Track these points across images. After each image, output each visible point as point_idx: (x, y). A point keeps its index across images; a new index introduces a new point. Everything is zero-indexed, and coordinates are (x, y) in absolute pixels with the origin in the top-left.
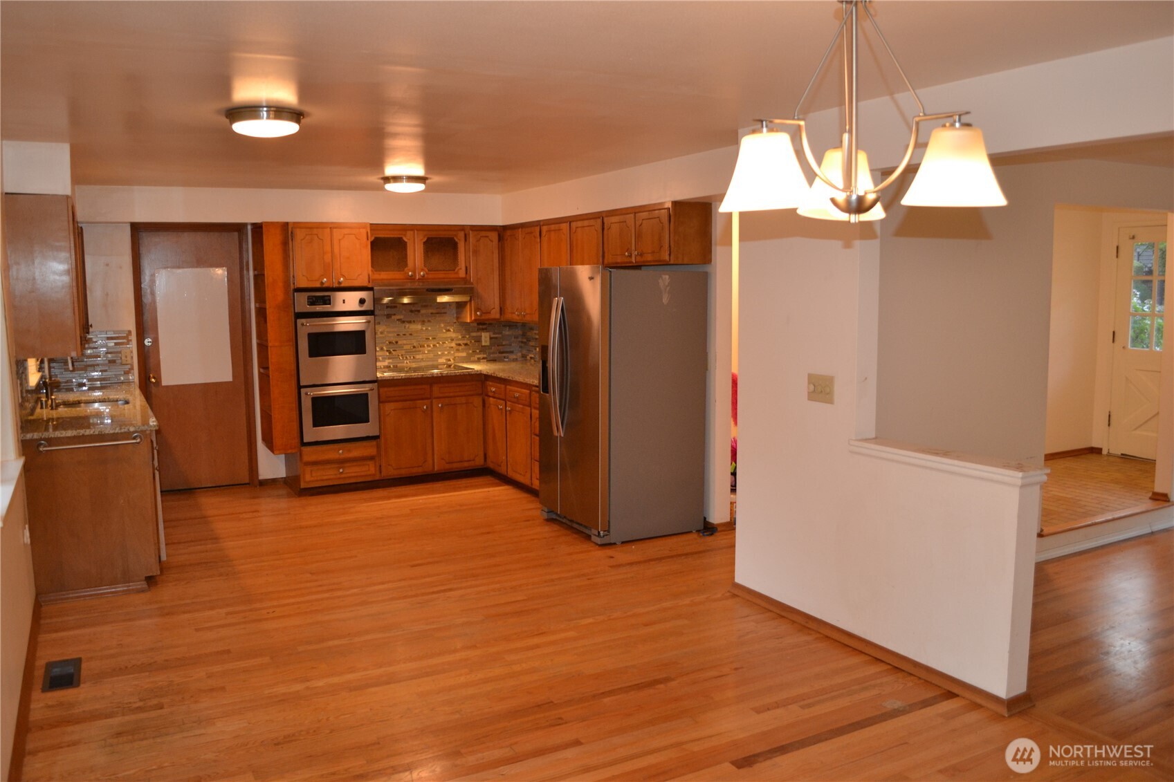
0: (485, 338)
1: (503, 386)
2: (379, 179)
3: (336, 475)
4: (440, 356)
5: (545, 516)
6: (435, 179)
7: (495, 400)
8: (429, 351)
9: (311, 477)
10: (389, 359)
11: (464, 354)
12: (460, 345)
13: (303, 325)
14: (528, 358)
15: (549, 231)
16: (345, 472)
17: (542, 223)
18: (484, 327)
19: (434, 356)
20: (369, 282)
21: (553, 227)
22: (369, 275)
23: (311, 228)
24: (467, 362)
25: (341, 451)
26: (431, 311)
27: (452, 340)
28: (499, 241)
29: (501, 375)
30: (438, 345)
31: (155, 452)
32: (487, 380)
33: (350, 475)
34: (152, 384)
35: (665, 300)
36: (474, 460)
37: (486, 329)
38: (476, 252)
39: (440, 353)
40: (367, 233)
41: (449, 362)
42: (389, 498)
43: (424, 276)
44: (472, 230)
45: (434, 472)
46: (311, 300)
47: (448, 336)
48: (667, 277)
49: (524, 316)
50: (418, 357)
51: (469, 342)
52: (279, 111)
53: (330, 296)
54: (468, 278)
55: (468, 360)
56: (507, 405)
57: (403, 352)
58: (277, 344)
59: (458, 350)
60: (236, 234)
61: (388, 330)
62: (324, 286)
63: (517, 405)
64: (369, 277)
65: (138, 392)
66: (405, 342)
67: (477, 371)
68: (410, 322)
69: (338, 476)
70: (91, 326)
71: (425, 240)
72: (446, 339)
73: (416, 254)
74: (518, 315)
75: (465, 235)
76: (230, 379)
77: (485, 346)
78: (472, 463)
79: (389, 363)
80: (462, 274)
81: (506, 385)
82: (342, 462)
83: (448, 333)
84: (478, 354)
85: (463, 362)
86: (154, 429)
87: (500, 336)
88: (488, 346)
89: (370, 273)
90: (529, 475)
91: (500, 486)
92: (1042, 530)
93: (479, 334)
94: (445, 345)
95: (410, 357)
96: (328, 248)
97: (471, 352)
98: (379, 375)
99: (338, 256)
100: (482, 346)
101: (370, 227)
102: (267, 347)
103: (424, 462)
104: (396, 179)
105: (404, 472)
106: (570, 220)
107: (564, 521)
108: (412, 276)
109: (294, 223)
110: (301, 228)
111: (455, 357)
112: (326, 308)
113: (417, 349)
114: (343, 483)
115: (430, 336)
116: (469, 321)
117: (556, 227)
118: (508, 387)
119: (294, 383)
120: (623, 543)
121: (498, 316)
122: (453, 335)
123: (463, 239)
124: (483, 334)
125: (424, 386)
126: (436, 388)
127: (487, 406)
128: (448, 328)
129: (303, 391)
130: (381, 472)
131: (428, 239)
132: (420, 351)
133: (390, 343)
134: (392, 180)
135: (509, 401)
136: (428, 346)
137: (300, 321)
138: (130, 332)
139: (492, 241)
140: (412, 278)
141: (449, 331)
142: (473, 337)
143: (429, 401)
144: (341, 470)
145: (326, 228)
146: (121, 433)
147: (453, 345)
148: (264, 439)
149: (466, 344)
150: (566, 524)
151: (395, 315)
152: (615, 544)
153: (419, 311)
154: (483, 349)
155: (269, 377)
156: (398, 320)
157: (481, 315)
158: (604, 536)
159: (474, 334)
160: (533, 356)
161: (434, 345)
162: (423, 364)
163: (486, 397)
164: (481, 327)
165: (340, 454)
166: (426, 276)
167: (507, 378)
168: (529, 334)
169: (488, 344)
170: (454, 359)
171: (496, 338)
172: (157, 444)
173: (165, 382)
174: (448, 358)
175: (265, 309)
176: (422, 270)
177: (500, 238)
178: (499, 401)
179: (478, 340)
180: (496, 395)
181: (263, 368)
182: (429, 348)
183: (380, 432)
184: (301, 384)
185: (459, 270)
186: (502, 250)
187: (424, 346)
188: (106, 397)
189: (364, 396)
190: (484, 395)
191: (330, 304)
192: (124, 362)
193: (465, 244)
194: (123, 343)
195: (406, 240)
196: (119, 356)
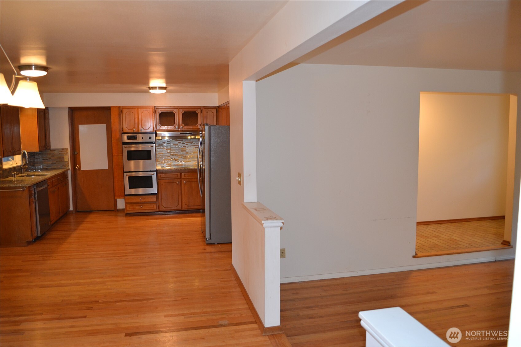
3: (139, 208)
9: (129, 209)
13: (125, 147)
16: (143, 207)
20: (154, 130)
23: (130, 108)
25: (141, 199)
33: (145, 209)
34: (76, 169)
38: (206, 117)
40: (153, 110)
44: (204, 108)
45: (182, 210)
46: (129, 137)
52: (39, 67)
53: (136, 136)
58: (116, 155)
62: (134, 132)
64: (154, 128)
71: (183, 113)
73: (179, 118)
75: (201, 110)
76: (107, 168)
80: (199, 126)
82: (141, 203)
89: (154, 126)
92: (416, 254)
96: (136, 116)
98: (157, 168)
99: (141, 119)
103: (178, 205)
104: (154, 88)
105: (169, 209)
108: (177, 128)
109: (123, 106)
110: (125, 108)
112: (136, 141)
114: (142, 212)
119: (122, 170)
120: (218, 244)
123: (200, 112)
125: (177, 174)
126: (183, 174)
129: (125, 174)
130: (159, 208)
138: (68, 149)
139: (213, 113)
143: (180, 180)
144: (141, 207)
145: (136, 108)
152: (214, 244)
158: (208, 240)
166: (183, 128)
173: (82, 169)
176: (182, 125)
177: (217, 111)
183: (158, 192)
184: (124, 171)
185: (197, 125)
186: (217, 116)
189: (150, 177)
191: (137, 139)
192: (65, 160)
193: (201, 114)
194: (65, 153)
195: (175, 113)
196: (63, 158)
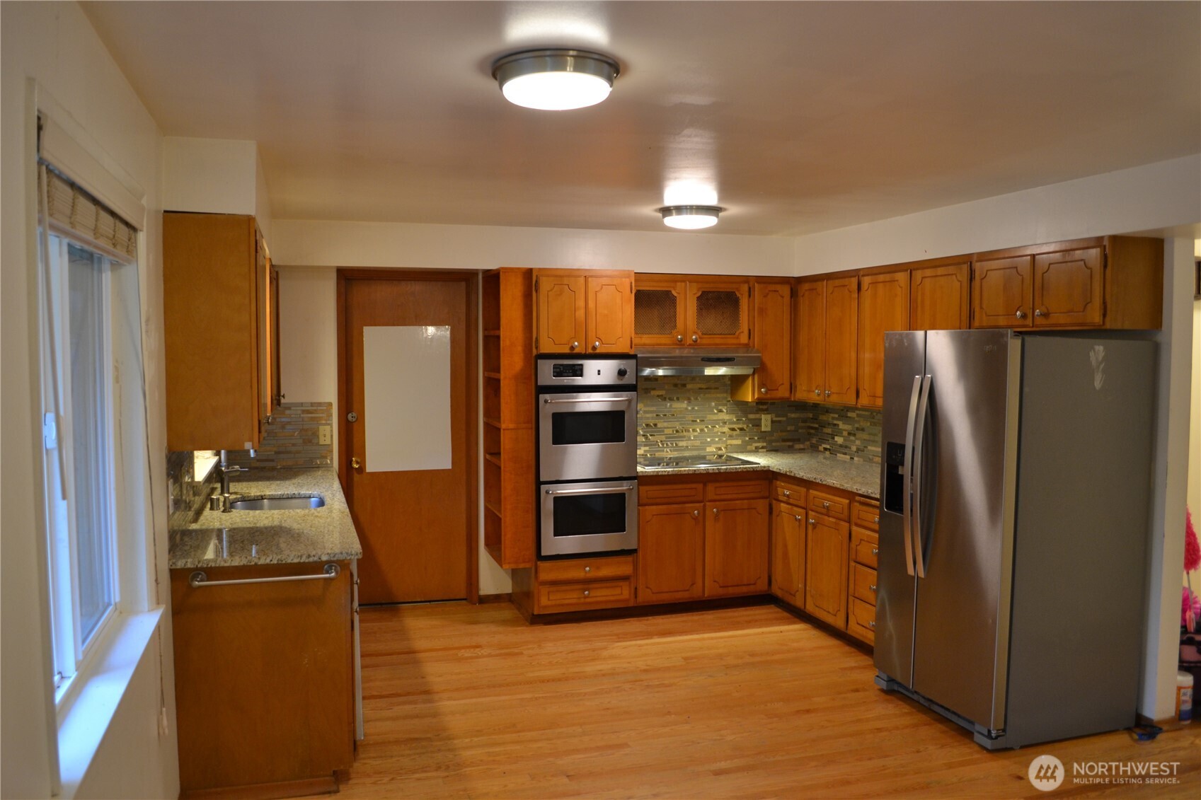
0: (766, 421)
1: (803, 490)
2: (656, 210)
3: (579, 598)
4: (709, 444)
5: (884, 685)
6: (733, 210)
7: (790, 507)
8: (694, 436)
9: (547, 601)
10: (645, 446)
11: (738, 442)
12: (733, 429)
13: (546, 401)
14: (821, 448)
15: (874, 283)
16: (591, 595)
17: (861, 273)
18: (765, 407)
19: (701, 443)
20: (631, 347)
21: (881, 278)
22: (631, 338)
23: (561, 277)
24: (742, 452)
25: (588, 569)
26: (699, 386)
27: (725, 423)
28: (791, 297)
29: (801, 474)
30: (706, 430)
31: (356, 587)
32: (777, 479)
33: (599, 599)
34: (354, 470)
35: (1098, 384)
36: (754, 584)
37: (766, 410)
38: (762, 311)
39: (709, 440)
40: (631, 283)
41: (720, 452)
42: (649, 635)
43: (695, 341)
44: (758, 283)
45: (704, 599)
46: (558, 370)
47: (720, 418)
48: (1101, 348)
49: (829, 396)
50: (681, 444)
51: (745, 427)
53: (582, 365)
54: (751, 345)
55: (743, 450)
56: (810, 516)
57: (663, 438)
58: (511, 426)
59: (731, 436)
60: (463, 284)
61: (647, 409)
62: (575, 352)
63: (826, 517)
64: (631, 341)
65: (337, 485)
66: (665, 424)
67: (764, 467)
68: (671, 399)
69: (582, 600)
70: (283, 396)
71: (699, 294)
72: (717, 422)
73: (687, 311)
74: (819, 395)
75: (750, 288)
76: (450, 467)
77: (765, 432)
78: (752, 588)
79: (645, 451)
80: (744, 339)
81: (808, 490)
82: (587, 582)
83: (720, 413)
84: (756, 442)
85: (737, 452)
86: (356, 557)
87: (784, 419)
88: (769, 432)
89: (633, 336)
90: (842, 615)
91: (794, 623)
93: (757, 416)
94: (715, 430)
95: (672, 444)
96: (581, 303)
97: (747, 439)
98: (639, 469)
99: (594, 313)
100: (761, 432)
101: (635, 276)
102: (499, 429)
103: (693, 584)
104: (679, 209)
105: (666, 598)
106: (910, 268)
107: (915, 697)
108: (681, 341)
109: (540, 269)
110: (548, 276)
111: (727, 445)
112: (579, 381)
113: (681, 434)
114: (588, 609)
115: (698, 418)
116: (750, 400)
117: (887, 277)
118: (811, 491)
119: (532, 477)
120: (1022, 748)
121: (787, 394)
122: (726, 417)
123: (747, 294)
124: (763, 417)
125: (694, 486)
126: (711, 488)
127: (775, 513)
128: (720, 408)
129: (544, 488)
130: (636, 597)
131: (703, 293)
132: (684, 437)
133: (647, 425)
134: (674, 212)
135: (812, 511)
136: (694, 430)
137: (542, 397)
138: (330, 404)
139: (783, 297)
140: (680, 343)
141: (721, 411)
142: (751, 419)
143: (702, 504)
144: (586, 593)
145: (579, 276)
146: (309, 563)
147: (726, 429)
148: (487, 544)
149: (741, 429)
150: (918, 702)
151: (654, 389)
153: (684, 385)
154: (763, 436)
155: (500, 468)
156: (658, 396)
157: (766, 392)
158: (997, 737)
159: (752, 416)
160: (828, 447)
161: (702, 430)
162: (687, 454)
163: (774, 502)
164: (761, 407)
165: (586, 572)
166: (699, 341)
167: (811, 479)
168: (823, 418)
169: (769, 429)
170: (726, 448)
171: (780, 422)
172: (358, 577)
173: (370, 468)
174: (719, 446)
175: (499, 380)
176: (695, 333)
177: (794, 294)
178: (795, 509)
179: (757, 424)
180: (791, 501)
181: (491, 454)
182: (696, 434)
183: (639, 544)
184: (541, 480)
185: (740, 333)
186: (794, 308)
187: (689, 431)
188: (296, 493)
189: (621, 497)
190: (771, 499)
191: (581, 375)
192: (322, 442)
193: (749, 301)
194: (320, 418)
195: (675, 295)
196: (315, 434)
